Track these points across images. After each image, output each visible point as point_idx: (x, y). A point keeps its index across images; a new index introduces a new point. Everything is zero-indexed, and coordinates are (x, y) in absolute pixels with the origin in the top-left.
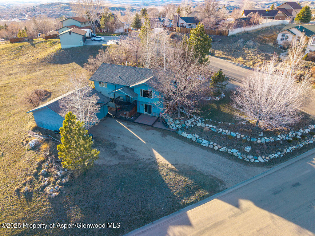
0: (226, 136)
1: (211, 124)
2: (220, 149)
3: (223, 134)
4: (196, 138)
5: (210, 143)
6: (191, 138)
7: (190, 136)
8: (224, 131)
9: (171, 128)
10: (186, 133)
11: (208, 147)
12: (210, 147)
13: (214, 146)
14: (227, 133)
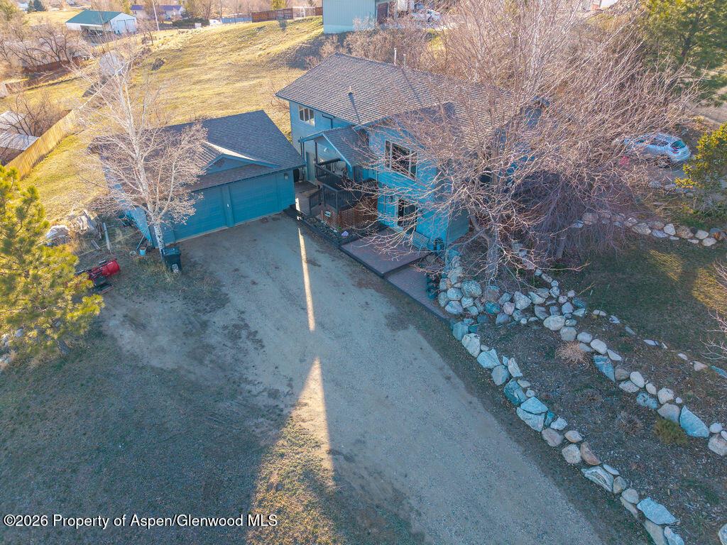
0: (650, 416)
1: (601, 337)
2: (589, 466)
3: (640, 400)
4: (510, 377)
5: (554, 420)
6: (491, 370)
7: (488, 358)
8: (651, 388)
9: (442, 303)
10: (477, 341)
11: (538, 435)
12: (546, 437)
13: (566, 443)
14: (660, 405)
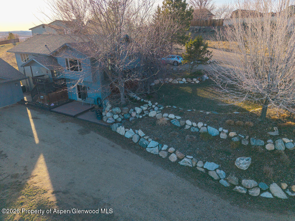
0: (198, 134)
1: (171, 113)
2: (181, 160)
3: (192, 130)
4: (140, 137)
5: (162, 147)
6: (132, 138)
7: (129, 134)
8: (194, 124)
9: (105, 120)
10: (123, 128)
11: (158, 156)
12: (161, 155)
13: (169, 154)
14: (199, 129)
